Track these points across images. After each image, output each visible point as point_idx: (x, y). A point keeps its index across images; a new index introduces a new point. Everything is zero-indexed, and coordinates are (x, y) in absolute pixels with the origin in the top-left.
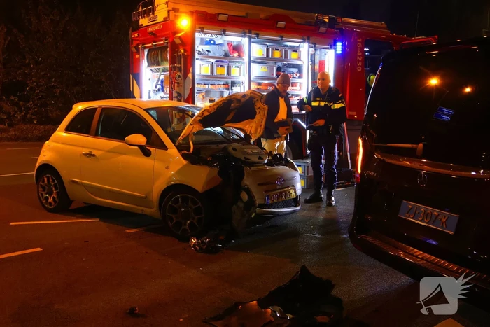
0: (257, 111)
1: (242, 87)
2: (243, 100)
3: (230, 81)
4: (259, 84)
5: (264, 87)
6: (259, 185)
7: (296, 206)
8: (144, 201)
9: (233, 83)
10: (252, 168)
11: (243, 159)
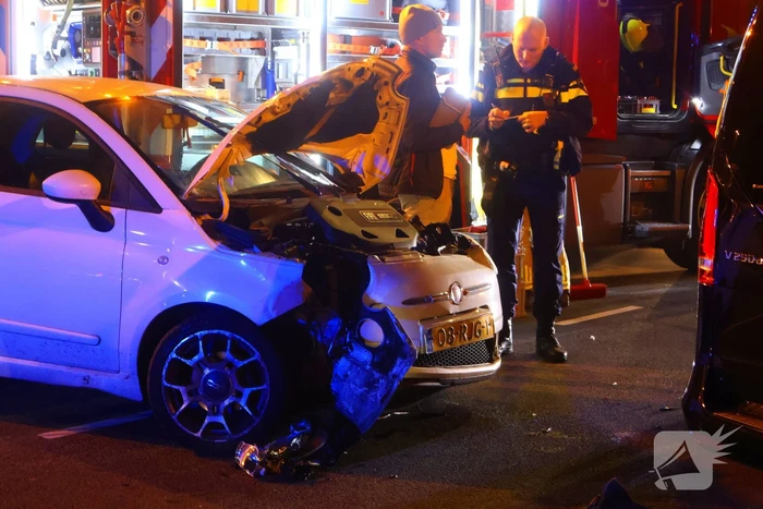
0: (382, 112)
1: (303, 47)
2: (357, 83)
3: (267, 29)
4: (346, 39)
5: (358, 48)
6: (404, 303)
7: (491, 361)
8: (95, 349)
9: (277, 35)
10: (387, 259)
11: (361, 236)
